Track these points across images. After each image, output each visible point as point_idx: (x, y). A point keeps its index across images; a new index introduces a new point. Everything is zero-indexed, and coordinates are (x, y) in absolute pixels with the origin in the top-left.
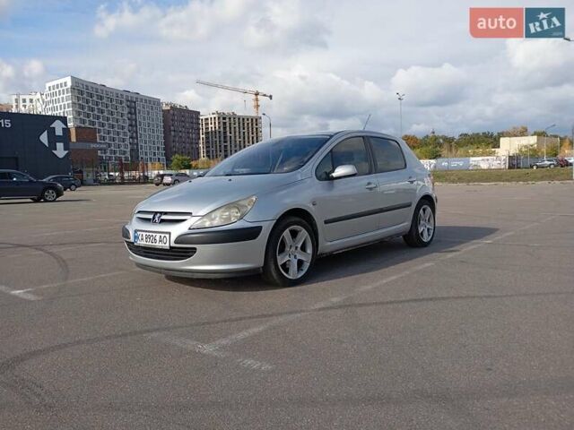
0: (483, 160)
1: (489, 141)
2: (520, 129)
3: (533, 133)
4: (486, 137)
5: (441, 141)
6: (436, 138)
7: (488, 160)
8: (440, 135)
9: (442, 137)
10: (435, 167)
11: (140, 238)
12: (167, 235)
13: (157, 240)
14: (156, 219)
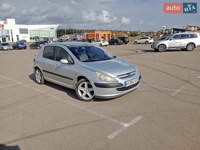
11: (128, 84)
12: (136, 79)
13: (134, 81)
14: (130, 75)
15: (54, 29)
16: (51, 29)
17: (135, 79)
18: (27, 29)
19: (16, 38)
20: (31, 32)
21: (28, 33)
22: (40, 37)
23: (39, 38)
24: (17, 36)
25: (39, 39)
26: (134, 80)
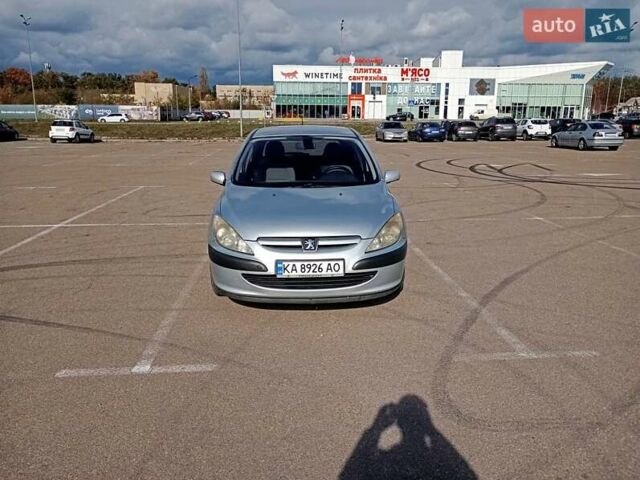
0: (133, 109)
1: (117, 85)
2: (150, 74)
3: (163, 80)
4: (113, 79)
5: (61, 79)
6: (54, 76)
7: (138, 110)
8: (60, 72)
9: (62, 75)
10: (76, 115)
11: (289, 269)
12: (339, 263)
13: (323, 267)
14: (312, 245)
15: (583, 76)
16: (574, 76)
17: (331, 263)
18: (494, 80)
19: (457, 107)
20: (504, 87)
21: (493, 94)
22: (528, 106)
23: (525, 108)
24: (461, 101)
25: (525, 112)
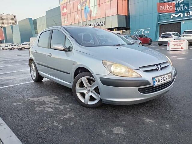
11: (157, 81)
12: (171, 74)
13: (167, 78)
14: (160, 68)
17: (169, 75)
26: (167, 75)
